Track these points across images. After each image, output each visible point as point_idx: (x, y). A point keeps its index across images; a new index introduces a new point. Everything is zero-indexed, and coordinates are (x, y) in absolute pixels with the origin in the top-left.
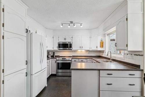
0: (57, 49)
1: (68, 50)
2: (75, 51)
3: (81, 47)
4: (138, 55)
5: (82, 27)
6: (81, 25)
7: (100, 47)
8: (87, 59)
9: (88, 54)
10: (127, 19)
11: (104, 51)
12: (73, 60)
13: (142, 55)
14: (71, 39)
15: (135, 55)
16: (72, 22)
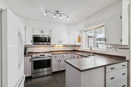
0: (31, 44)
1: (46, 44)
2: (53, 46)
3: (60, 42)
4: (123, 49)
5: (68, 20)
6: (68, 18)
7: (78, 42)
8: (67, 53)
9: (66, 48)
10: (121, 17)
11: (81, 45)
12: (54, 56)
13: (128, 49)
14: (50, 32)
15: (119, 48)
16: (57, 12)
